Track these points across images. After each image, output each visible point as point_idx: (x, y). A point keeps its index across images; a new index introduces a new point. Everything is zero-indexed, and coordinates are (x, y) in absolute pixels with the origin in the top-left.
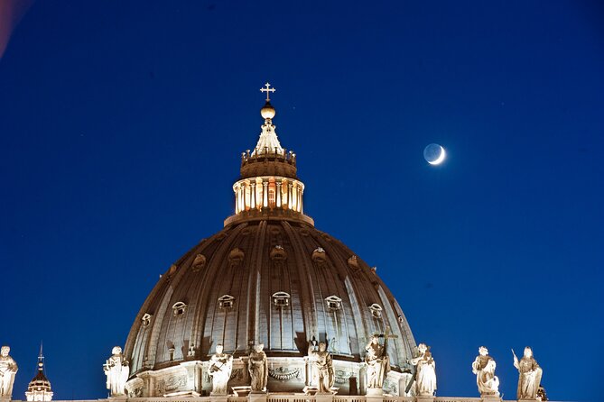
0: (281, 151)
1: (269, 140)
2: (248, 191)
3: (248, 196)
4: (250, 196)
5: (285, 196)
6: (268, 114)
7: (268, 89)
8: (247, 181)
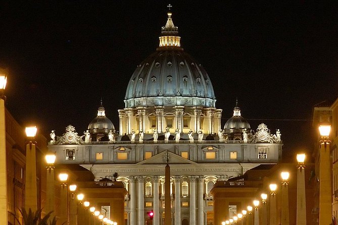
0: (173, 26)
1: (170, 23)
2: (163, 40)
3: (163, 41)
4: (164, 42)
5: (174, 41)
6: (170, 14)
7: (170, 6)
8: (163, 37)
